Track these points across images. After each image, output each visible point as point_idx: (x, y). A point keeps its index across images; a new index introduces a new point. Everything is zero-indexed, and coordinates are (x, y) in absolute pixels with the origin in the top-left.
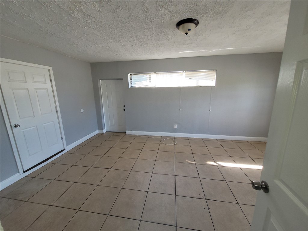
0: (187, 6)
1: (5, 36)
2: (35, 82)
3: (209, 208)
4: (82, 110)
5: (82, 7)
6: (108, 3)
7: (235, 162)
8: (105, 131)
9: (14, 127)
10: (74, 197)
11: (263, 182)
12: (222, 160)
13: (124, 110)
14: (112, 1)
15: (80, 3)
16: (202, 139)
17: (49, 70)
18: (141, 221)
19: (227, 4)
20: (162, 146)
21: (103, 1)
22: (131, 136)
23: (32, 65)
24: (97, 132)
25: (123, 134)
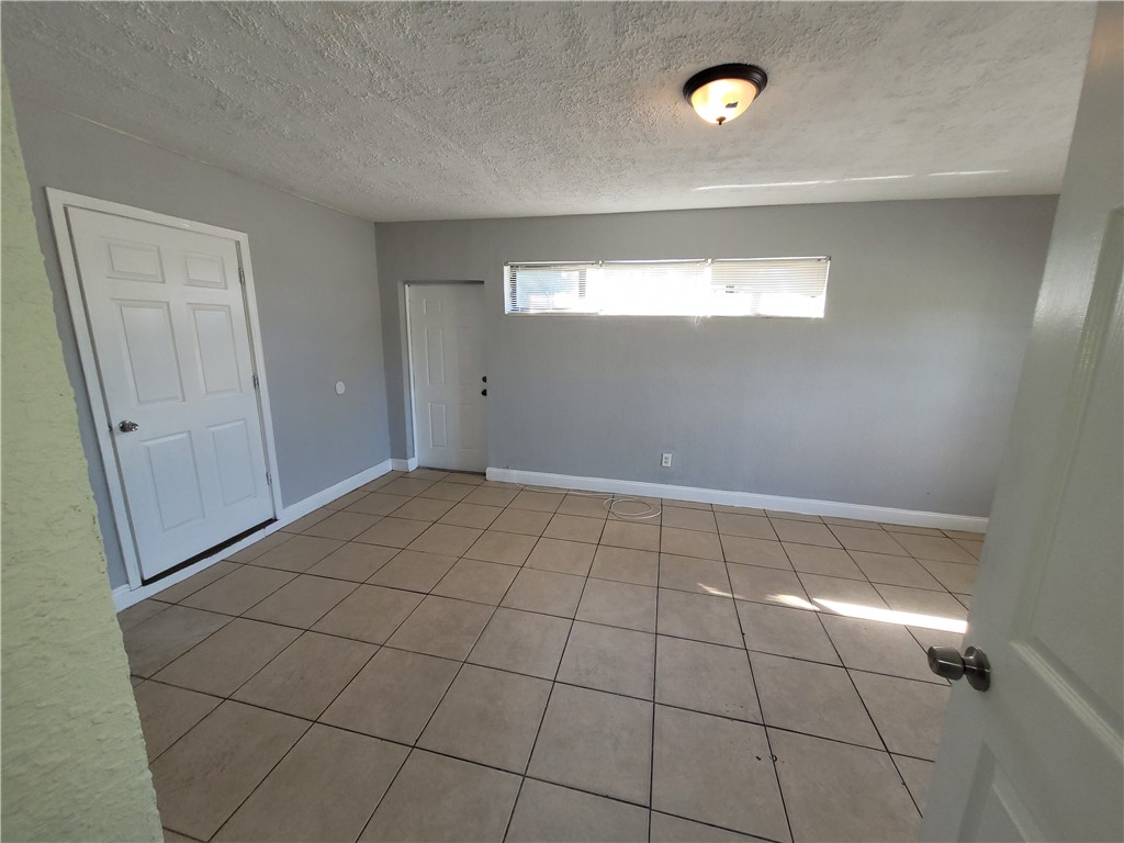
0: (726, 20)
1: (104, 125)
2: (192, 283)
3: (774, 758)
4: (341, 388)
5: (360, 27)
6: (446, 11)
7: (886, 602)
8: (412, 464)
9: (119, 430)
10: (302, 678)
11: (970, 651)
12: (836, 594)
13: (484, 393)
14: (461, 3)
15: (355, 10)
16: (766, 514)
17: (238, 243)
18: (524, 776)
19: (874, 12)
20: (613, 527)
21: (432, 3)
22: (502, 486)
23: (186, 224)
24: (388, 466)
25: (478, 480)
